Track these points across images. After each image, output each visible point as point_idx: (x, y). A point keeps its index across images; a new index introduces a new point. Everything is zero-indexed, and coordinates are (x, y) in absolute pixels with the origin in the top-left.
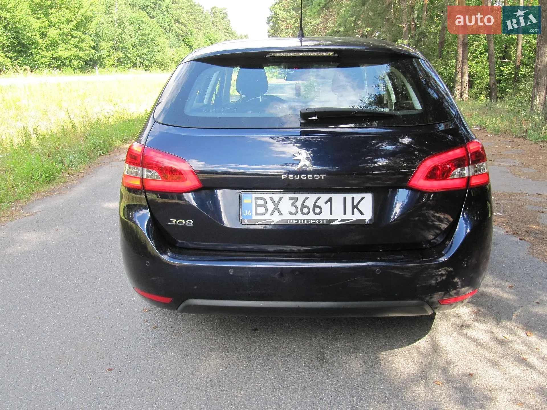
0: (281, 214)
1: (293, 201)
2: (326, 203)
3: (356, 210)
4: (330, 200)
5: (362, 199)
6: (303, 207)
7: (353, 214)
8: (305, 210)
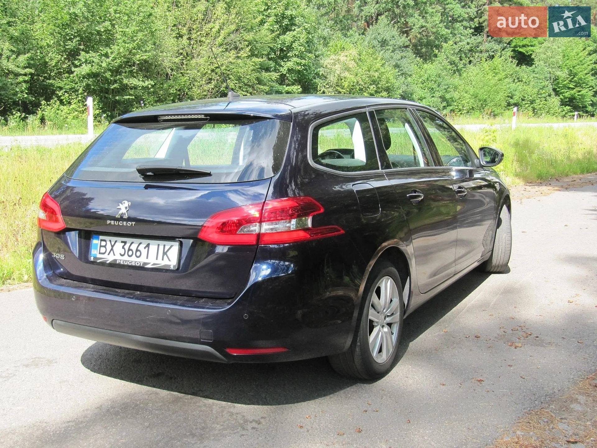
0: (114, 255)
1: (124, 244)
2: (145, 248)
3: (165, 256)
4: (148, 246)
5: (171, 246)
6: (129, 250)
7: (163, 260)
8: (130, 253)
